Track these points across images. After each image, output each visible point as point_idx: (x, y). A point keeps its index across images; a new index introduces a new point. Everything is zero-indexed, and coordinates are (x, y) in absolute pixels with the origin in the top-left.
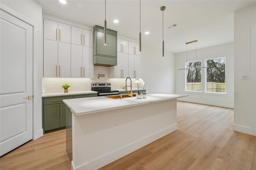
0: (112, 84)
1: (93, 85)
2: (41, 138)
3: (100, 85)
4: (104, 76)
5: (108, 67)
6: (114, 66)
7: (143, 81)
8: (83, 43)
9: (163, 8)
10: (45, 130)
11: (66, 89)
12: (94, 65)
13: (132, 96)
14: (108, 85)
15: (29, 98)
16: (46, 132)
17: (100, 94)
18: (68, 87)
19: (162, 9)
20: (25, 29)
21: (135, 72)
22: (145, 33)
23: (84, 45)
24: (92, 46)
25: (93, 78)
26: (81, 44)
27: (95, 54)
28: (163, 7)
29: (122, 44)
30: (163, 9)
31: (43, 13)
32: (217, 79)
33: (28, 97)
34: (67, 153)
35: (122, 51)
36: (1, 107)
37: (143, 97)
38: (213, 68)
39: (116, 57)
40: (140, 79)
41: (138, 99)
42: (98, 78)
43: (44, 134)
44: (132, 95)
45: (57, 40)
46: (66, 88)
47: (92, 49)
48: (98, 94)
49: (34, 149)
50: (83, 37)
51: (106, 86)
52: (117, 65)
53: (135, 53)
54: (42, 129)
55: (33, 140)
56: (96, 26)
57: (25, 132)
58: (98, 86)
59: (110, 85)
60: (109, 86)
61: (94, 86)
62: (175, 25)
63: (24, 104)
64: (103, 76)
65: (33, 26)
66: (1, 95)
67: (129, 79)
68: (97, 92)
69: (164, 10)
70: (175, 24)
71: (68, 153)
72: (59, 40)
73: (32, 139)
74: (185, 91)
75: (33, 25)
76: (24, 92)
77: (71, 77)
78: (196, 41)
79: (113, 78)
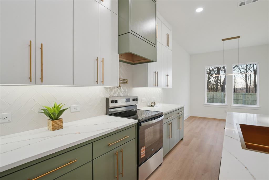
1: (113, 102)
5: (132, 65)
11: (57, 119)
14: (133, 100)
21: (168, 77)
39: (155, 45)
48: (139, 124)
52: (156, 61)
53: (168, 45)
59: (136, 100)
64: (126, 82)
74: (205, 104)
77: (73, 85)
78: (239, 37)
79: (146, 87)
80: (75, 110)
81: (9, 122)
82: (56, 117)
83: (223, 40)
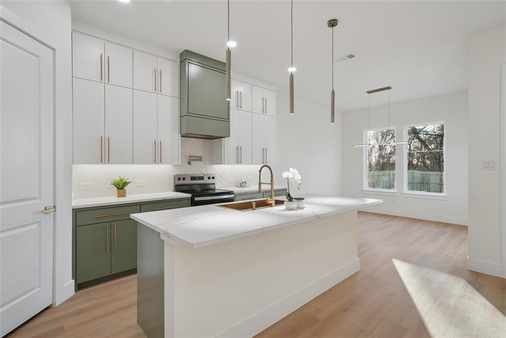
0: (217, 177)
1: (179, 179)
2: (71, 299)
3: (193, 178)
4: (201, 160)
5: (211, 140)
6: (223, 139)
7: (298, 173)
8: (158, 88)
9: (333, 23)
10: (77, 283)
11: (122, 189)
12: (182, 136)
13: (274, 204)
14: (209, 178)
15: (45, 212)
16: (79, 287)
17: (196, 199)
18: (125, 184)
19: (331, 25)
20: (37, 56)
21: (265, 151)
22: (287, 70)
23: (161, 93)
24: (177, 94)
25: (180, 163)
26: (155, 89)
27: (185, 113)
28: (334, 20)
29: (239, 91)
30: (333, 25)
31: (74, 19)
32: (419, 164)
33: (43, 209)
34: (141, 330)
35: (239, 106)
36: (2, 232)
37: (298, 205)
38: (413, 141)
39: (227, 120)
40: (291, 169)
41: (288, 209)
42: (189, 163)
43: (76, 291)
44: (273, 202)
45: (103, 81)
46: (121, 187)
47: (177, 101)
48: (192, 198)
49: (63, 327)
50: (158, 75)
51: (206, 181)
52: (230, 137)
53: (264, 111)
54: (73, 279)
55: (54, 306)
56: (187, 52)
57: (38, 289)
58: (188, 181)
59: (213, 178)
60: (211, 181)
61: (182, 182)
62: (351, 56)
63: (35, 226)
64: (199, 159)
65: (54, 50)
66: (1, 205)
67: (266, 167)
68: (189, 195)
69: (335, 26)
70: (352, 54)
71: (143, 330)
72: (107, 82)
73: (52, 304)
74: (364, 189)
75: (53, 47)
76: (36, 198)
77: (133, 163)
78: (389, 88)
79: (222, 164)
80: (141, 185)
81: (90, 189)
82: (121, 186)
83: (369, 92)
